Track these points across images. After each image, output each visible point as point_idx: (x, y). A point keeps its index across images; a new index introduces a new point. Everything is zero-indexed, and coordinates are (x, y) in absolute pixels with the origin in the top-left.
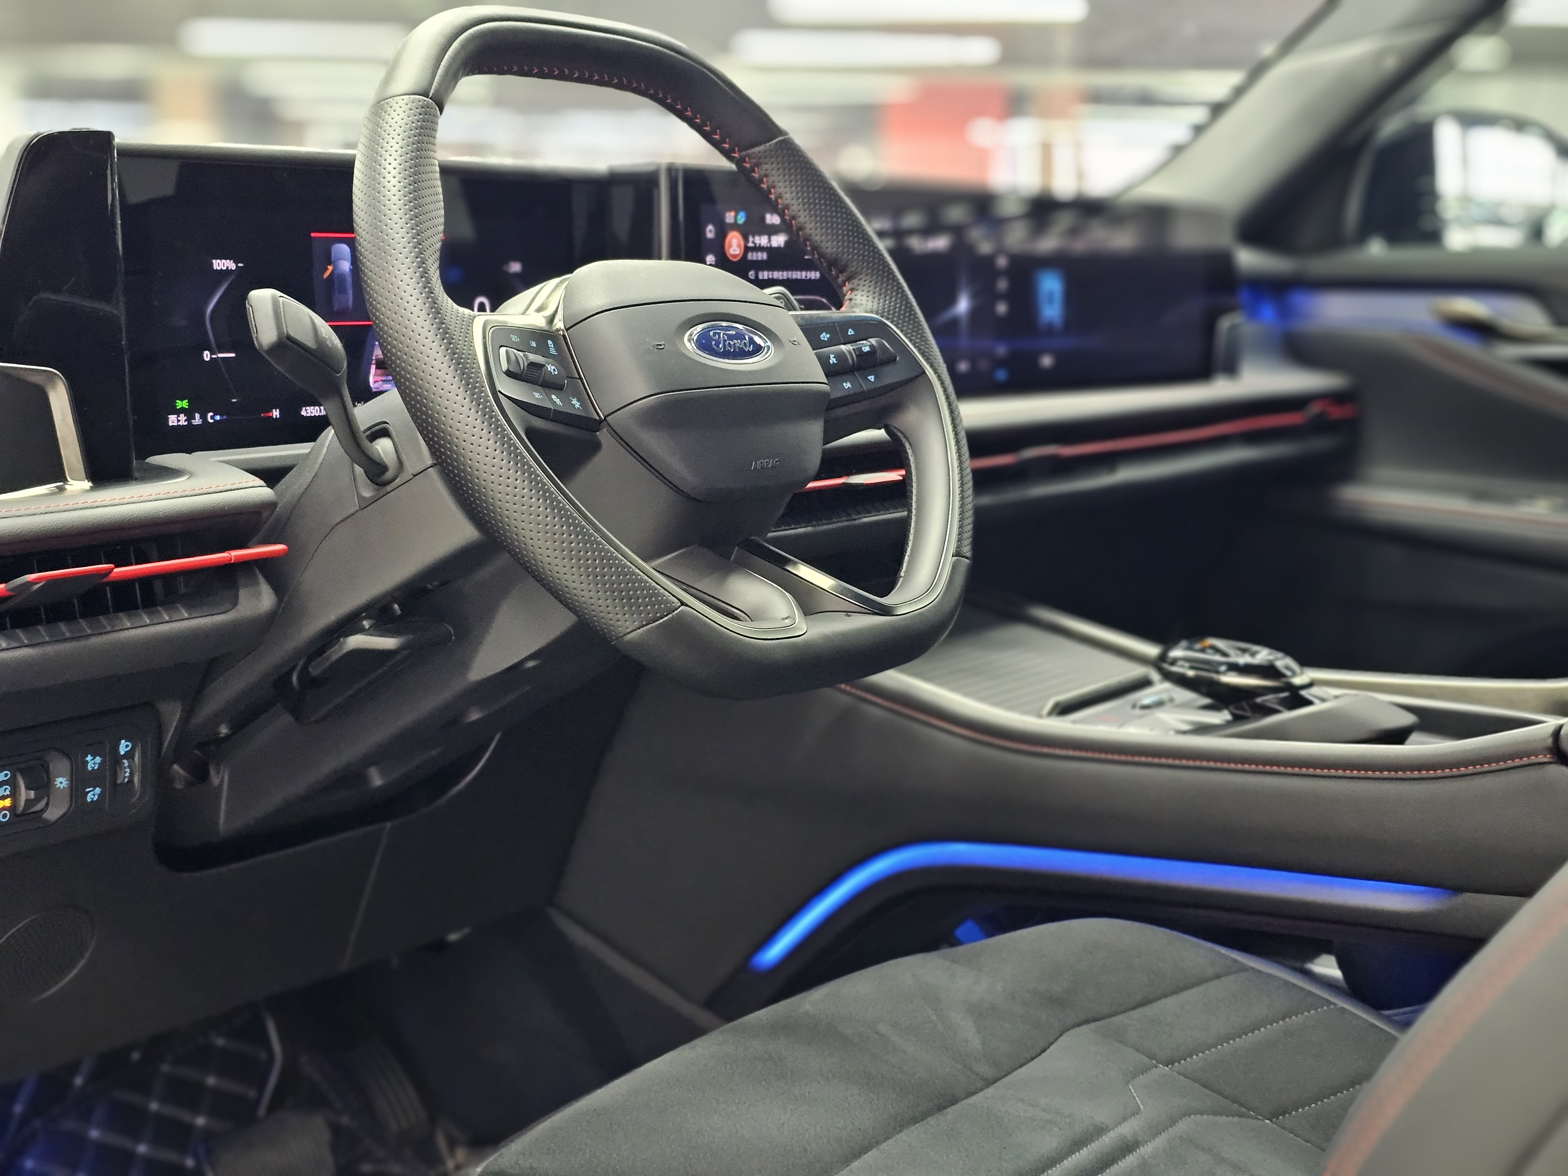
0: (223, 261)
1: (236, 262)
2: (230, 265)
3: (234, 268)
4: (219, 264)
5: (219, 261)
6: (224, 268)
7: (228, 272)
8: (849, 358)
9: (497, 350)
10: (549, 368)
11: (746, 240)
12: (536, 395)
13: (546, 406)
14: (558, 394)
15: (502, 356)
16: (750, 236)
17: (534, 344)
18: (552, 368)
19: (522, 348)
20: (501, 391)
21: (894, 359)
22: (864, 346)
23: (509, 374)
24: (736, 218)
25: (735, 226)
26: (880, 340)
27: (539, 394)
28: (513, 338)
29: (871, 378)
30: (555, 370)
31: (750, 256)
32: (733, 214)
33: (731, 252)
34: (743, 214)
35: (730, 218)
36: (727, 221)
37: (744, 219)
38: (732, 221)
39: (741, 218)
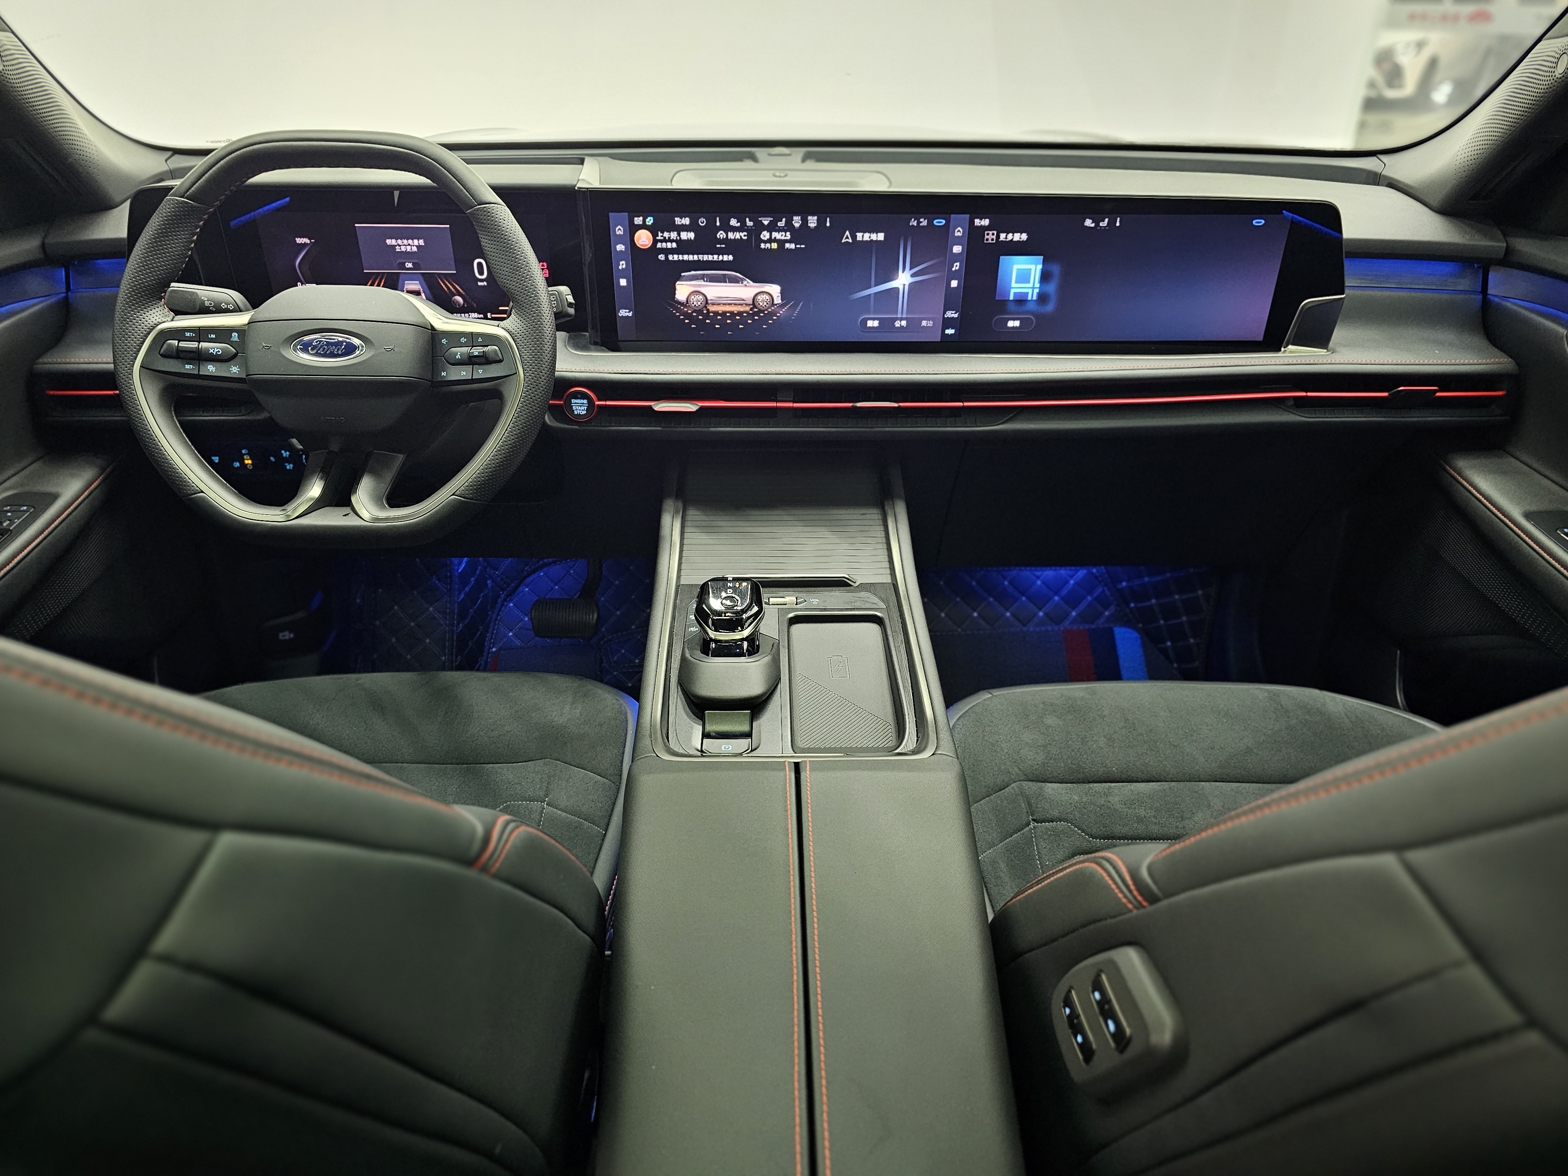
0: (302, 239)
1: (310, 239)
2: (306, 240)
3: (309, 242)
4: (299, 241)
5: (299, 239)
6: (303, 242)
7: (305, 244)
8: (466, 357)
9: (163, 342)
10: (211, 351)
11: (655, 235)
12: (187, 367)
13: (192, 373)
14: (219, 364)
15: (165, 346)
16: (659, 232)
17: (213, 336)
18: (217, 350)
19: (196, 340)
20: (144, 366)
21: (500, 361)
22: (476, 351)
23: (164, 356)
24: (644, 221)
25: (644, 226)
26: (496, 348)
27: (191, 366)
28: (188, 334)
29: (480, 371)
30: (219, 352)
31: (659, 245)
32: (641, 218)
33: (641, 243)
34: (652, 218)
35: (638, 221)
36: (636, 223)
37: (652, 222)
38: (641, 223)
39: (650, 221)
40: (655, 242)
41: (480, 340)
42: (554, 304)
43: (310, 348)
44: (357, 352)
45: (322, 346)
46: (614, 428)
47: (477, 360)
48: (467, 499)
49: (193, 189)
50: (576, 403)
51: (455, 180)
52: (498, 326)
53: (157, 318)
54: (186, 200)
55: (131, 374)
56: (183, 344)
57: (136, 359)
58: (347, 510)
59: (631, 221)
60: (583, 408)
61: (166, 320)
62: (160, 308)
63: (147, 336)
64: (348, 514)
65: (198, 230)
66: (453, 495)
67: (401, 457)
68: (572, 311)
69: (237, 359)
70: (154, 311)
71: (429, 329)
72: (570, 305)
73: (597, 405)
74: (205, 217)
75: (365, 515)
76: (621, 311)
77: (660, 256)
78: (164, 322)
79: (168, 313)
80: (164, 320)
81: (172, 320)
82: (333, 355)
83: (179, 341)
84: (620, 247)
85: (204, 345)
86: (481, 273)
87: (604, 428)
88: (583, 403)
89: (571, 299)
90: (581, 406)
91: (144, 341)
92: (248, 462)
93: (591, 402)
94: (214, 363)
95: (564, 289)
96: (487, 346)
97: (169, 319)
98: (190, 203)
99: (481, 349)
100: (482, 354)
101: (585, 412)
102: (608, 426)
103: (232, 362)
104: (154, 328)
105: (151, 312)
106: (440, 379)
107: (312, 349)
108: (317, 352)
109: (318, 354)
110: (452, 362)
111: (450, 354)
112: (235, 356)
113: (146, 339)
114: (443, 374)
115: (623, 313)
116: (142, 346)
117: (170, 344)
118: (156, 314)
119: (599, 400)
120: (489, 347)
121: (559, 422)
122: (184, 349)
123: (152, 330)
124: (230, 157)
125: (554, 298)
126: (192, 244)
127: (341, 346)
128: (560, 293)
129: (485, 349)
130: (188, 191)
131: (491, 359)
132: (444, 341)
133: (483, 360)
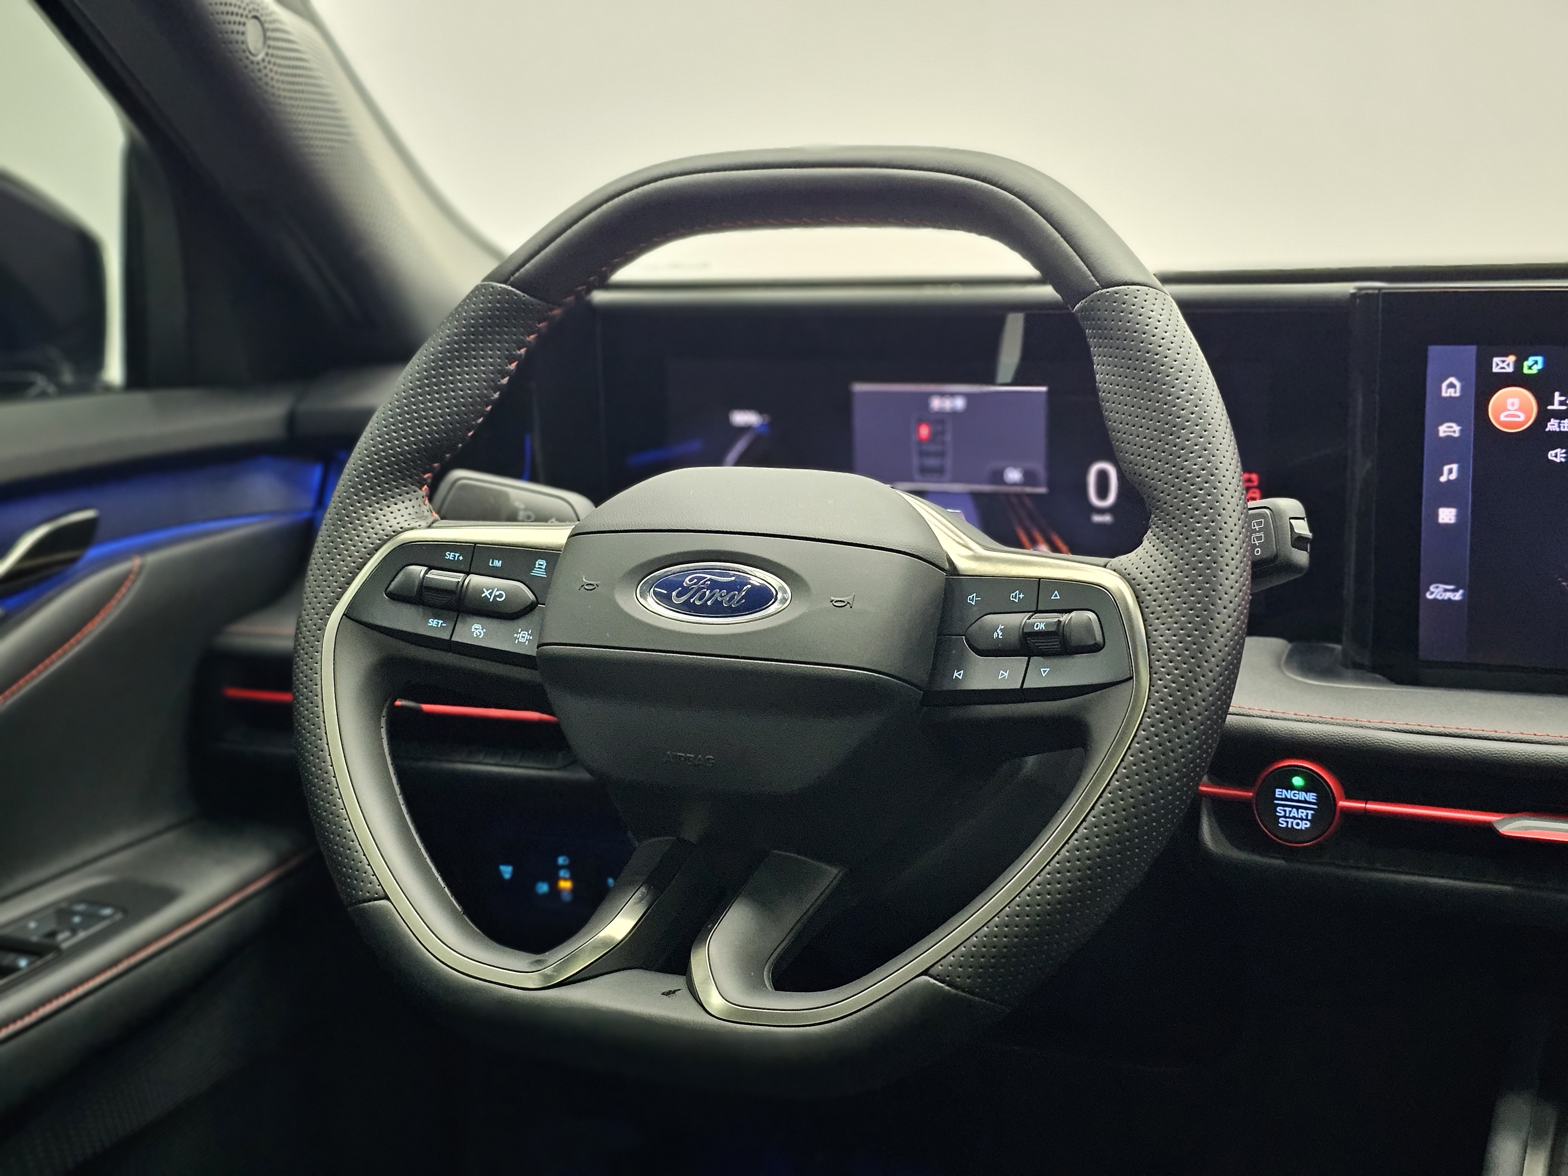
8: (1014, 638)
9: (400, 566)
10: (487, 593)
11: (1544, 400)
12: (433, 622)
13: (438, 636)
14: (494, 624)
15: (400, 575)
16: (1557, 394)
17: (498, 563)
18: (498, 593)
19: (462, 567)
20: (350, 615)
21: (1096, 648)
22: (1041, 622)
23: (395, 597)
24: (1519, 365)
25: (1516, 379)
26: (1092, 615)
27: (441, 622)
28: (450, 556)
29: (1045, 671)
30: (500, 596)
31: (1553, 425)
32: (1511, 359)
33: (1503, 418)
34: (1540, 359)
35: (1503, 364)
36: (1495, 370)
37: (1540, 366)
38: (1510, 370)
39: (1534, 365)
40: (1544, 416)
41: (1056, 596)
42: (1259, 538)
43: (674, 593)
44: (773, 609)
45: (700, 589)
46: (1382, 875)
47: (1042, 644)
48: (956, 988)
49: (528, 266)
50: (1286, 799)
51: (1057, 235)
52: (1105, 566)
53: (400, 519)
54: (510, 288)
55: (322, 629)
56: (434, 575)
57: (339, 599)
58: (676, 982)
59: (1484, 364)
60: (1302, 813)
61: (417, 524)
62: (414, 502)
63: (371, 554)
64: (674, 992)
65: (523, 351)
66: (925, 973)
67: (832, 873)
68: (1302, 557)
69: (535, 617)
70: (400, 505)
71: (942, 569)
72: (1299, 541)
73: (1343, 808)
74: (541, 325)
75: (715, 1001)
76: (1432, 588)
77: (1551, 455)
78: (412, 529)
79: (426, 513)
80: (413, 524)
81: (429, 527)
82: (717, 610)
83: (431, 568)
84: (1449, 430)
85: (475, 580)
86: (1103, 492)
87: (1354, 873)
88: (1305, 802)
89: (1302, 528)
90: (1298, 808)
91: (365, 564)
92: (565, 885)
93: (1325, 800)
94: (487, 621)
95: (1290, 506)
96: (1069, 611)
97: (424, 524)
98: (516, 295)
99: (1053, 618)
100: (1053, 629)
101: (1305, 825)
102: (1366, 869)
103: (522, 622)
104: (390, 537)
105: (394, 508)
106: (947, 687)
107: (679, 595)
108: (687, 602)
109: (689, 608)
110: (982, 646)
111: (980, 628)
112: (531, 608)
113: (369, 559)
114: (956, 674)
115: (1438, 592)
116: (357, 574)
117: (409, 576)
118: (403, 512)
119: (1349, 798)
120: (1073, 614)
121: (1239, 848)
122: (433, 585)
123: (385, 542)
124: (610, 204)
125: (1259, 524)
126: (503, 378)
127: (740, 591)
128: (1276, 514)
129: (1065, 618)
130: (518, 270)
131: (1073, 644)
132: (972, 599)
133: (1055, 644)
